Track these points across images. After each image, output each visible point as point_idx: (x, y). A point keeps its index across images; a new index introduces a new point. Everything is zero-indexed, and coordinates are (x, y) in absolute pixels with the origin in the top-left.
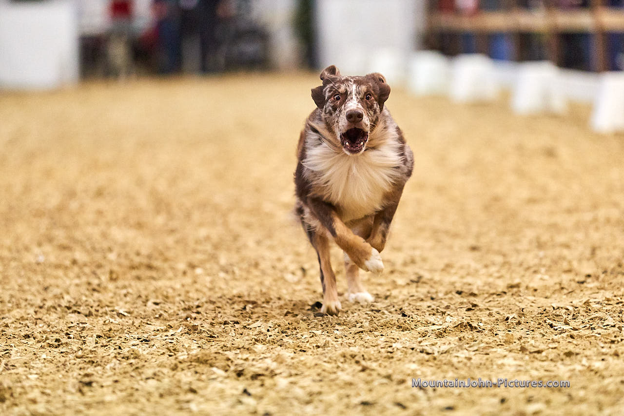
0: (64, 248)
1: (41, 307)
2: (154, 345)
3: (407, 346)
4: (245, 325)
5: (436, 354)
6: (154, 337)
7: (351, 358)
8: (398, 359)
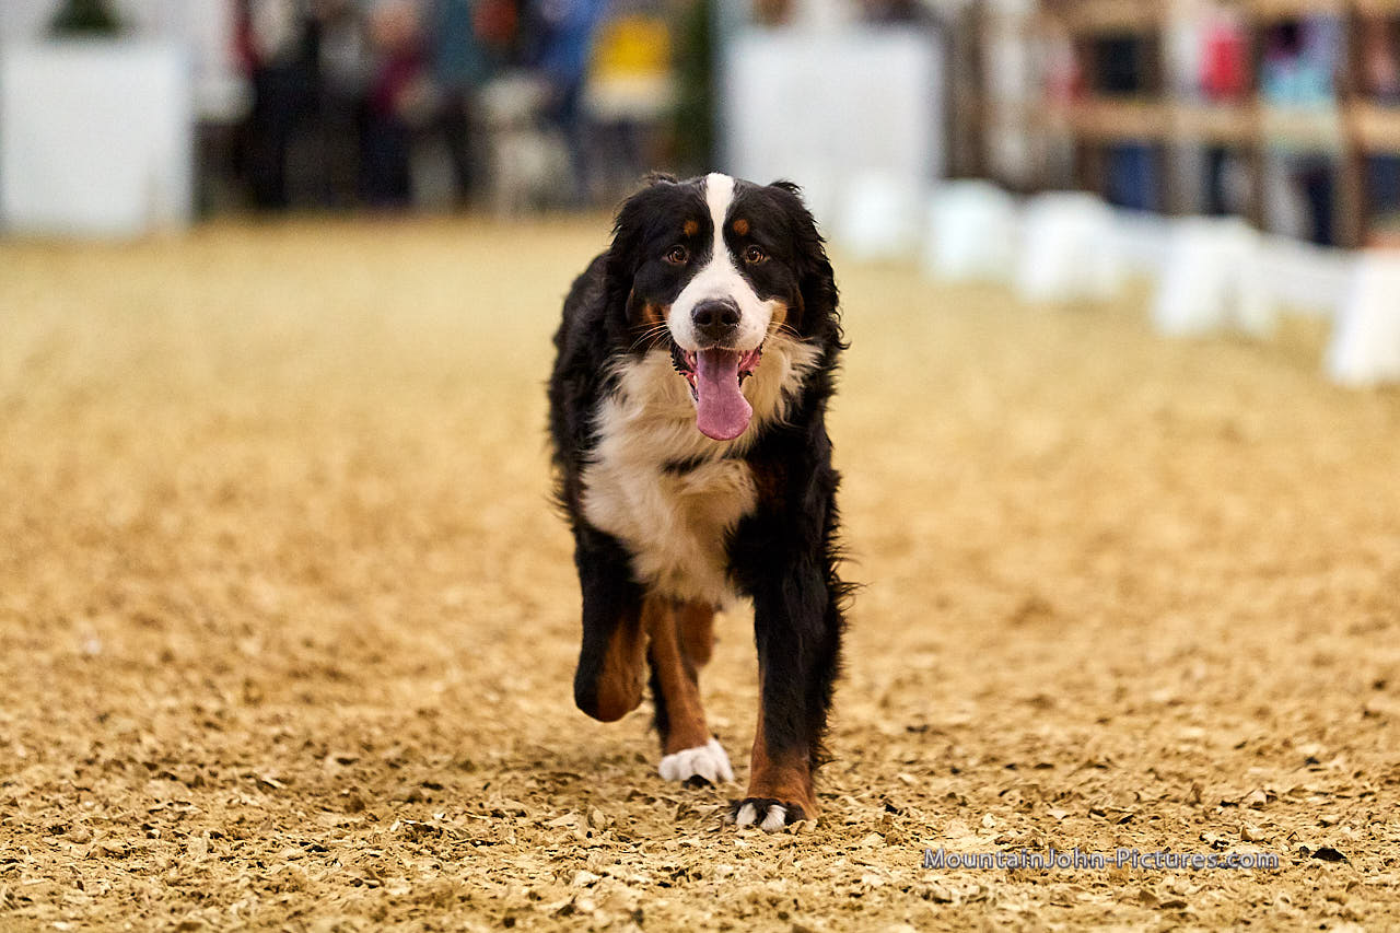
0: (145, 622)
1: (90, 762)
2: (335, 861)
3: (893, 882)
4: (539, 819)
5: (957, 902)
6: (337, 841)
7: (770, 907)
8: (874, 911)
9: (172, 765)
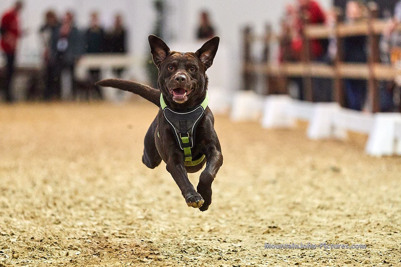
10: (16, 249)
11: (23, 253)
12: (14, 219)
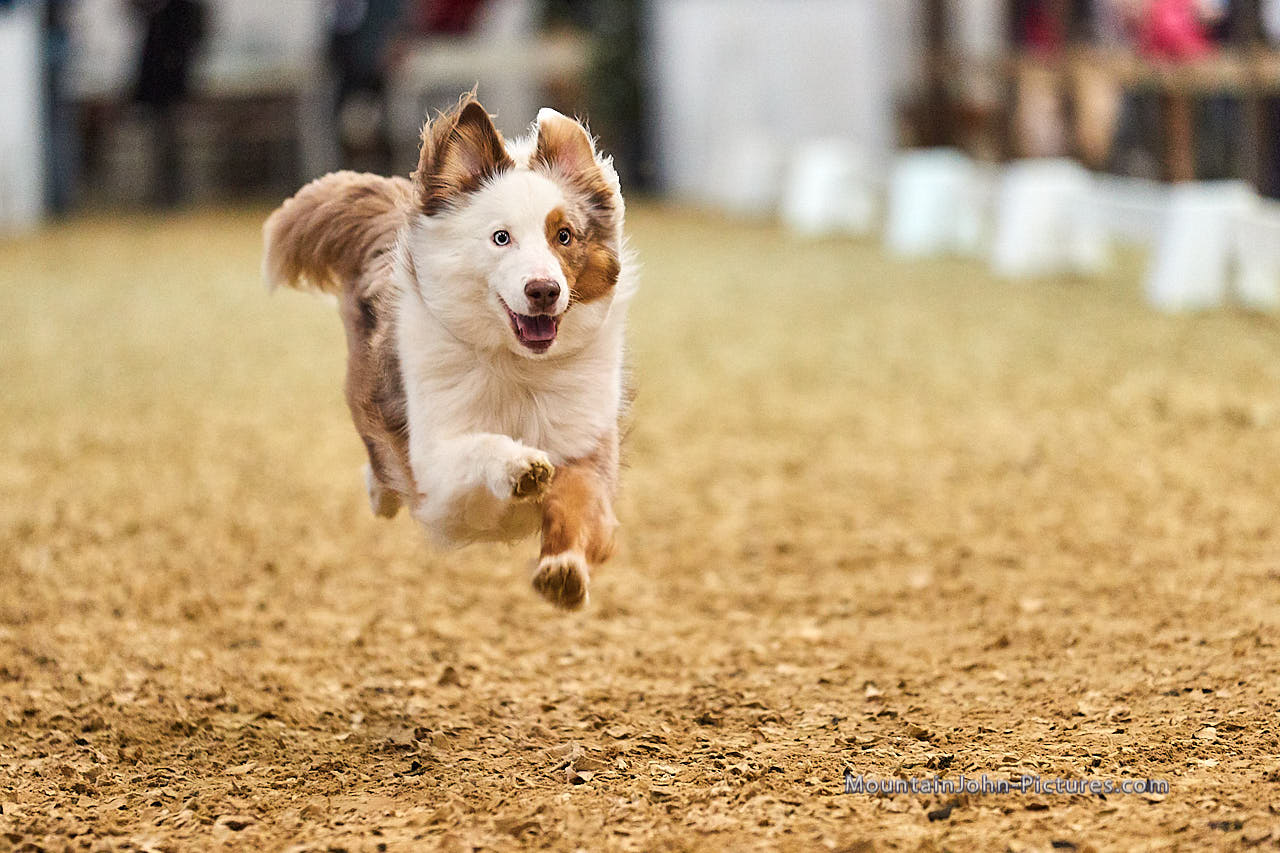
9: (37, 837)
10: (133, 730)
11: (158, 742)
12: (131, 624)
